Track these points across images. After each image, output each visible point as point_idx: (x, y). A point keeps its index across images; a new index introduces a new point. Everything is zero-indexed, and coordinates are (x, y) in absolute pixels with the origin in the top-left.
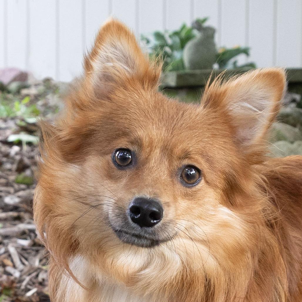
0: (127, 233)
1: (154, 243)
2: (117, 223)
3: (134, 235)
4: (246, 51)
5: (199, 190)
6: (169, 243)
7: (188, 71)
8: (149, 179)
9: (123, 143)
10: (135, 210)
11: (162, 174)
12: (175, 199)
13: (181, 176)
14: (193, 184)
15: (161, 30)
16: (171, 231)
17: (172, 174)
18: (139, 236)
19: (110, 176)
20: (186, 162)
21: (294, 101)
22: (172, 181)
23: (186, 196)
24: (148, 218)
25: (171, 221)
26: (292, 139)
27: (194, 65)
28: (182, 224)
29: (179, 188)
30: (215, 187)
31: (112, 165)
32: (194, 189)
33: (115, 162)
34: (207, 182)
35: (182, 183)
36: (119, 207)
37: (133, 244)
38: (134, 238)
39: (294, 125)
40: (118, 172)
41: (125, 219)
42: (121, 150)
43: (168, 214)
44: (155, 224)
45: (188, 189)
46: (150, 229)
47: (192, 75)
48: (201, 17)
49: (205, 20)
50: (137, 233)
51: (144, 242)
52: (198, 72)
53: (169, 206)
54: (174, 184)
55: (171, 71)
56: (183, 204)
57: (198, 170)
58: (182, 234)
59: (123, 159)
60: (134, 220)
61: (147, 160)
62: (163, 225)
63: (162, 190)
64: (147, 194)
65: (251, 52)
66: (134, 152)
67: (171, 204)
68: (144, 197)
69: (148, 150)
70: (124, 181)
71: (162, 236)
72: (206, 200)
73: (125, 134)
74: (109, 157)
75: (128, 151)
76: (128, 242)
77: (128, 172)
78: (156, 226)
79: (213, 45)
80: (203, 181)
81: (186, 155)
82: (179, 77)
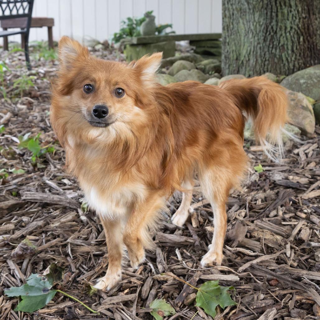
0: (94, 122)
1: (107, 125)
2: (89, 119)
3: (97, 123)
4: (170, 26)
5: (124, 99)
6: (114, 124)
7: (142, 36)
8: (101, 97)
9: (87, 82)
10: (95, 111)
11: (106, 93)
12: (114, 104)
13: (115, 93)
14: (121, 96)
15: (131, 17)
16: (114, 118)
17: (111, 93)
18: (99, 123)
19: (83, 97)
20: (117, 87)
21: (192, 49)
22: (112, 95)
23: (119, 102)
24: (102, 114)
25: (113, 114)
26: (190, 68)
27: (145, 33)
28: (118, 115)
29: (116, 99)
30: (131, 97)
31: (84, 92)
32: (122, 98)
33: (85, 91)
34: (127, 94)
35: (116, 96)
36: (88, 111)
37: (97, 126)
38: (97, 124)
39: (191, 62)
40: (87, 95)
41: (91, 116)
42: (87, 85)
43: (111, 111)
44: (105, 116)
45: (119, 99)
46: (103, 119)
47: (144, 38)
48: (150, 10)
49: (152, 12)
50: (98, 121)
51: (103, 125)
52: (147, 37)
53: (111, 107)
54: (112, 97)
55: (135, 36)
56: (118, 106)
57: (123, 90)
58: (119, 120)
59: (89, 89)
60: (96, 116)
61: (99, 87)
62: (109, 116)
63: (107, 100)
64: (100, 103)
65: (173, 26)
66: (93, 85)
67: (112, 106)
68: (99, 105)
69: (99, 83)
70: (90, 99)
71: (110, 121)
72: (128, 102)
73: (87, 78)
74: (82, 89)
75: (90, 85)
76: (95, 126)
77: (91, 95)
78: (106, 117)
79: (154, 24)
80: (125, 94)
81: (117, 83)
82: (138, 40)
